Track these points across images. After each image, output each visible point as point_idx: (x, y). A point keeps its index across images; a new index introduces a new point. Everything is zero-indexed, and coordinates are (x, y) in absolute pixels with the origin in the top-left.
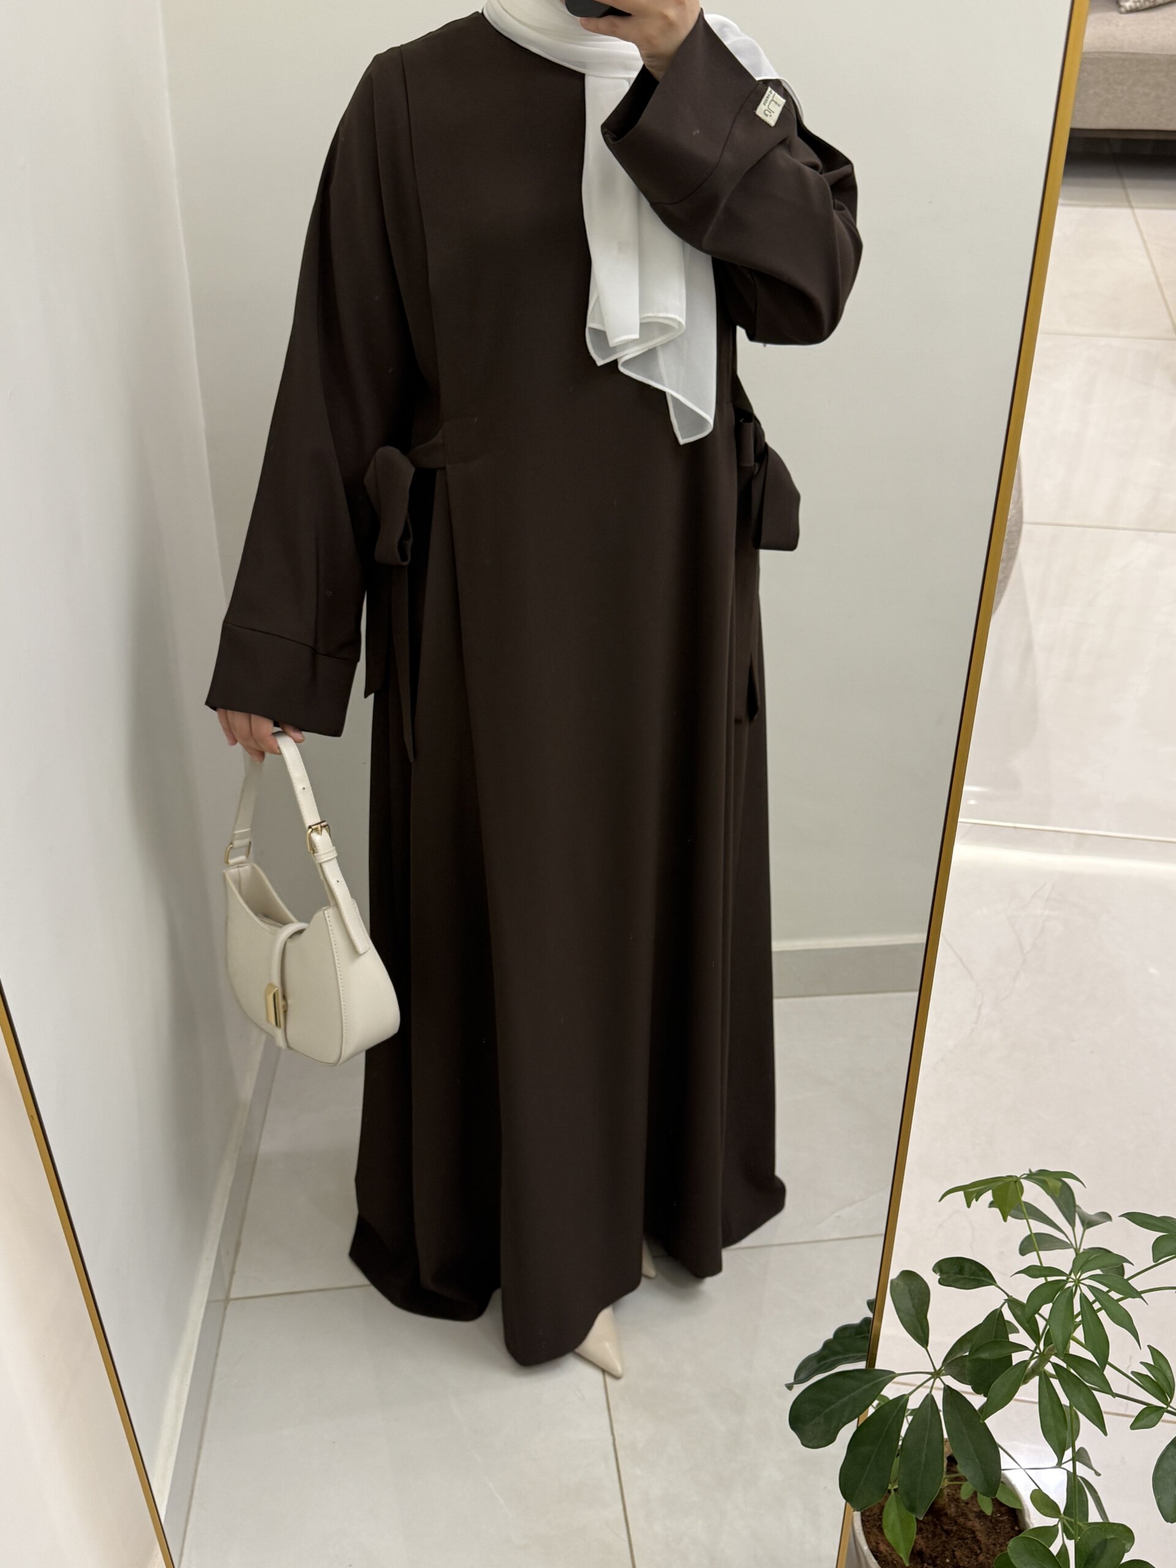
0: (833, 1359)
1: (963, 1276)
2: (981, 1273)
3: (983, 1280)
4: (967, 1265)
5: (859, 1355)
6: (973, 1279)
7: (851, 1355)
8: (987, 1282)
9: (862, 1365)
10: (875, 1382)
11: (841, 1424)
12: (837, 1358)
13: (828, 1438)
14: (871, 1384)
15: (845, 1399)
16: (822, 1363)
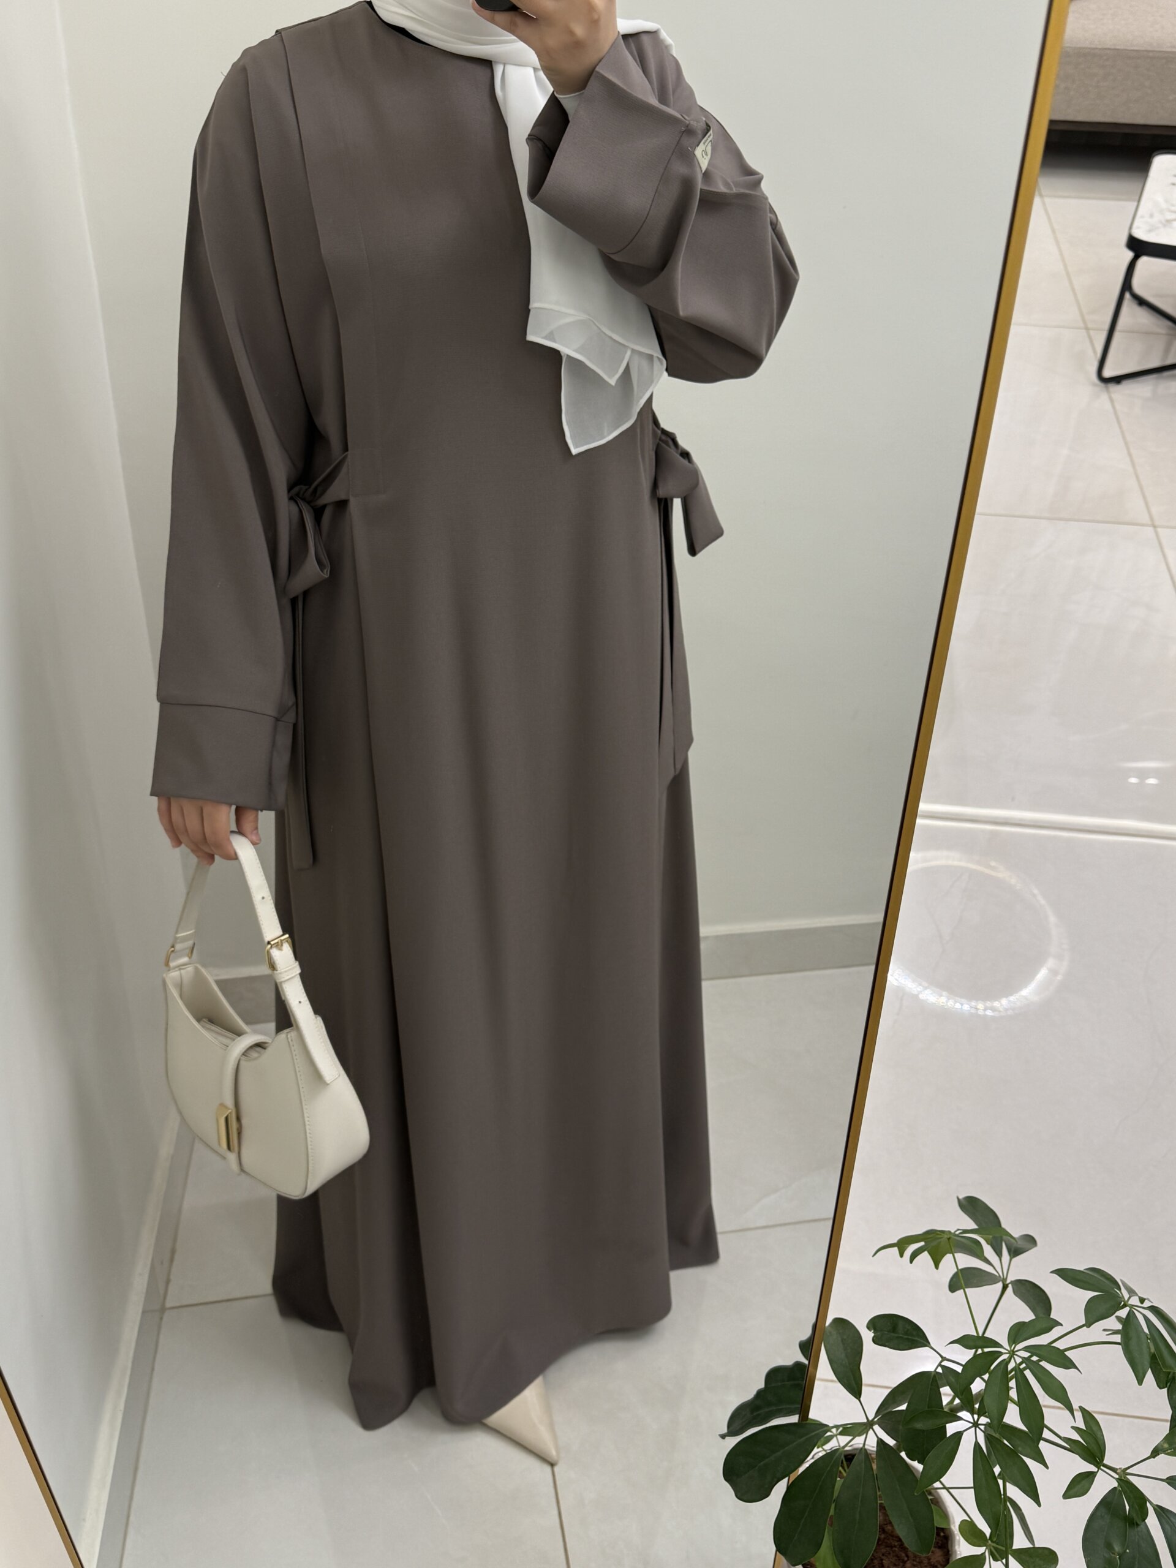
0: (767, 1410)
1: (896, 1335)
2: (914, 1333)
3: (917, 1341)
4: (901, 1323)
5: (793, 1406)
6: (908, 1339)
7: (784, 1407)
8: (921, 1342)
9: (794, 1419)
10: (808, 1436)
11: (775, 1480)
12: (771, 1409)
13: (762, 1494)
14: (804, 1438)
15: (779, 1454)
16: (755, 1414)
